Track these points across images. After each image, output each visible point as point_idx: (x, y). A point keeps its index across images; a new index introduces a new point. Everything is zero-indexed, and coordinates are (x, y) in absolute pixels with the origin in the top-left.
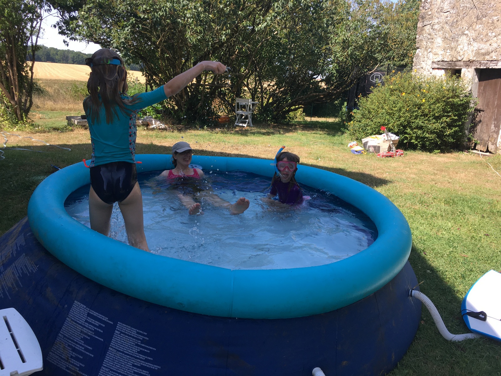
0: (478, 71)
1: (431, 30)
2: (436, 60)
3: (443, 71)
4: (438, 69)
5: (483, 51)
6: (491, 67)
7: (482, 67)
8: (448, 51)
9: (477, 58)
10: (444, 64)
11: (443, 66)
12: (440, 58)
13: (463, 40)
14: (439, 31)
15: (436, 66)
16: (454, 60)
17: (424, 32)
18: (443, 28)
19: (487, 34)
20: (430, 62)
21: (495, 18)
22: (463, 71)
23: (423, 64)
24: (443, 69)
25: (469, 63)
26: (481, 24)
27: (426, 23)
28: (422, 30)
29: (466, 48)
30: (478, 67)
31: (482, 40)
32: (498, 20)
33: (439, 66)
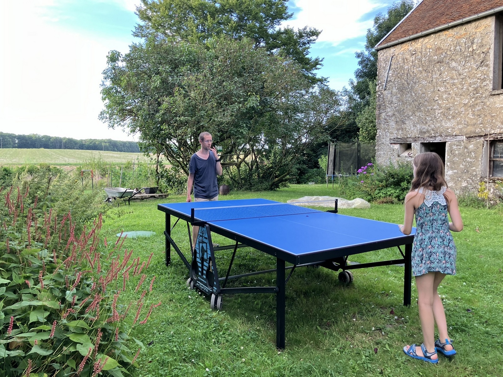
0: (422, 144)
1: (386, 117)
2: (392, 138)
3: (398, 145)
4: (395, 143)
5: (424, 130)
6: (431, 142)
7: (425, 142)
8: (400, 131)
9: (421, 135)
10: (399, 140)
11: (398, 141)
12: (395, 136)
13: (409, 123)
14: (392, 117)
15: (392, 142)
16: (405, 137)
17: (381, 117)
18: (394, 115)
19: (426, 119)
20: (388, 139)
21: (429, 108)
22: (412, 144)
23: (384, 140)
25: (415, 140)
26: (420, 112)
27: (381, 111)
28: (379, 116)
29: (413, 129)
30: (423, 142)
31: (423, 123)
32: (432, 109)
33: (395, 142)
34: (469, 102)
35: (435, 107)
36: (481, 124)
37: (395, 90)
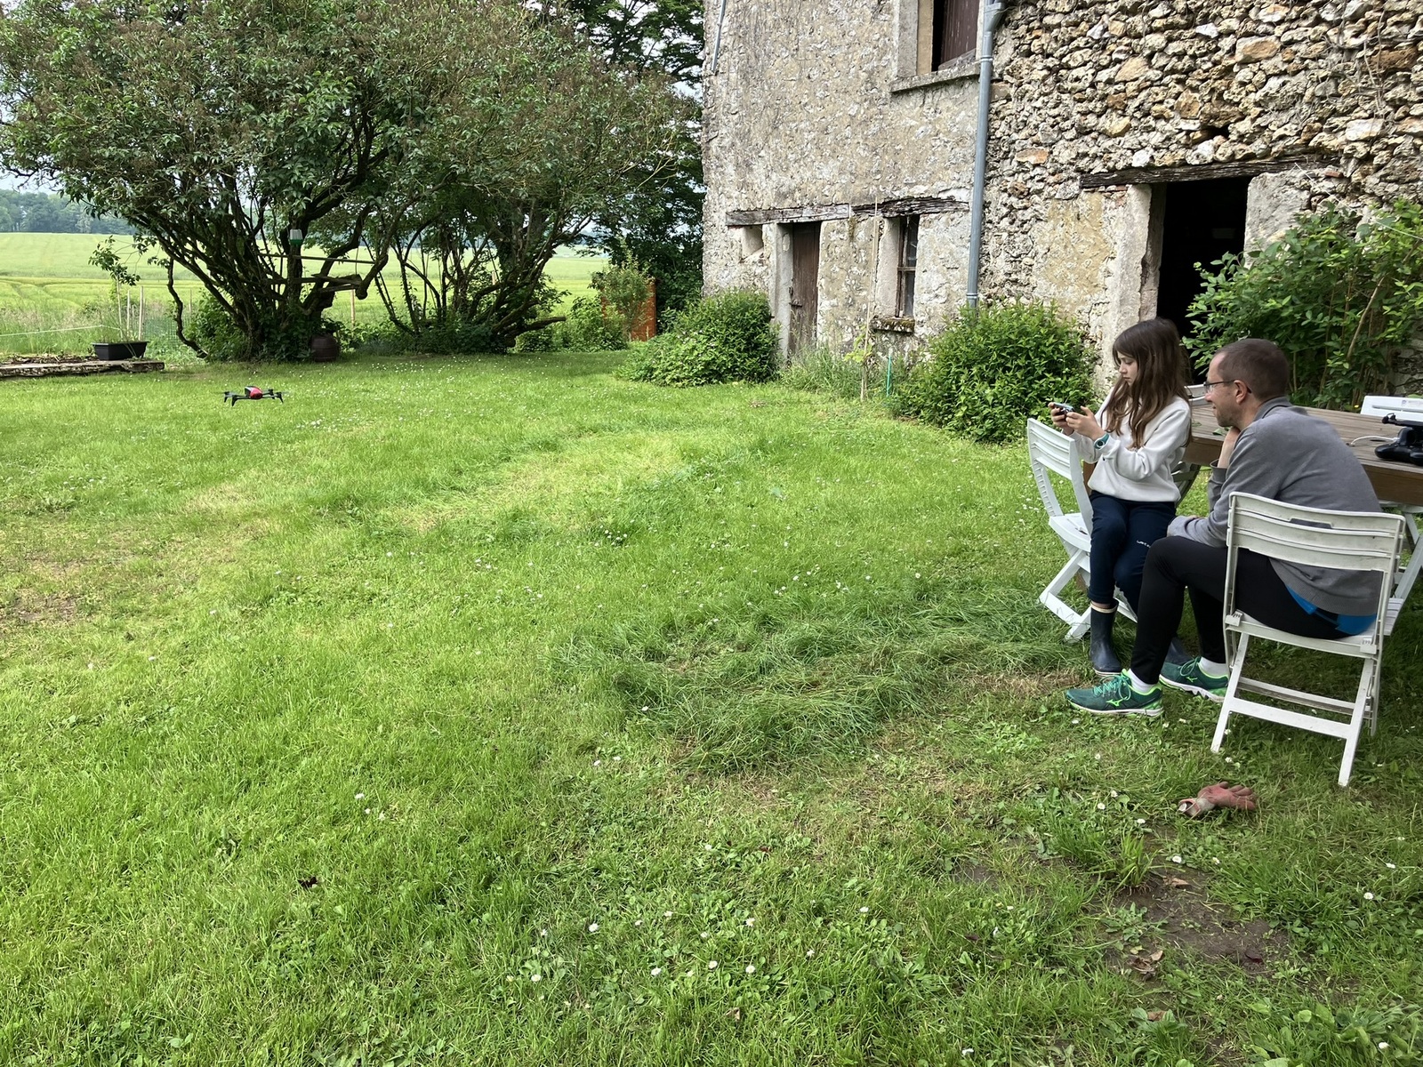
0: (780, 224)
1: (718, 150)
2: (730, 209)
3: (742, 230)
4: (735, 226)
5: (784, 189)
7: (786, 221)
8: (744, 191)
9: (778, 203)
10: (741, 216)
11: (740, 219)
12: (735, 205)
13: (759, 168)
14: (729, 151)
15: (731, 221)
16: (752, 208)
17: (710, 152)
18: (733, 145)
19: (787, 157)
20: (723, 214)
22: (764, 228)
23: (716, 218)
24: (740, 226)
25: (768, 215)
26: (777, 137)
27: (712, 135)
28: (707, 149)
29: (764, 185)
30: (782, 220)
31: (782, 168)
33: (735, 222)
34: (858, 112)
35: (802, 125)
36: (878, 172)
37: (733, 76)
